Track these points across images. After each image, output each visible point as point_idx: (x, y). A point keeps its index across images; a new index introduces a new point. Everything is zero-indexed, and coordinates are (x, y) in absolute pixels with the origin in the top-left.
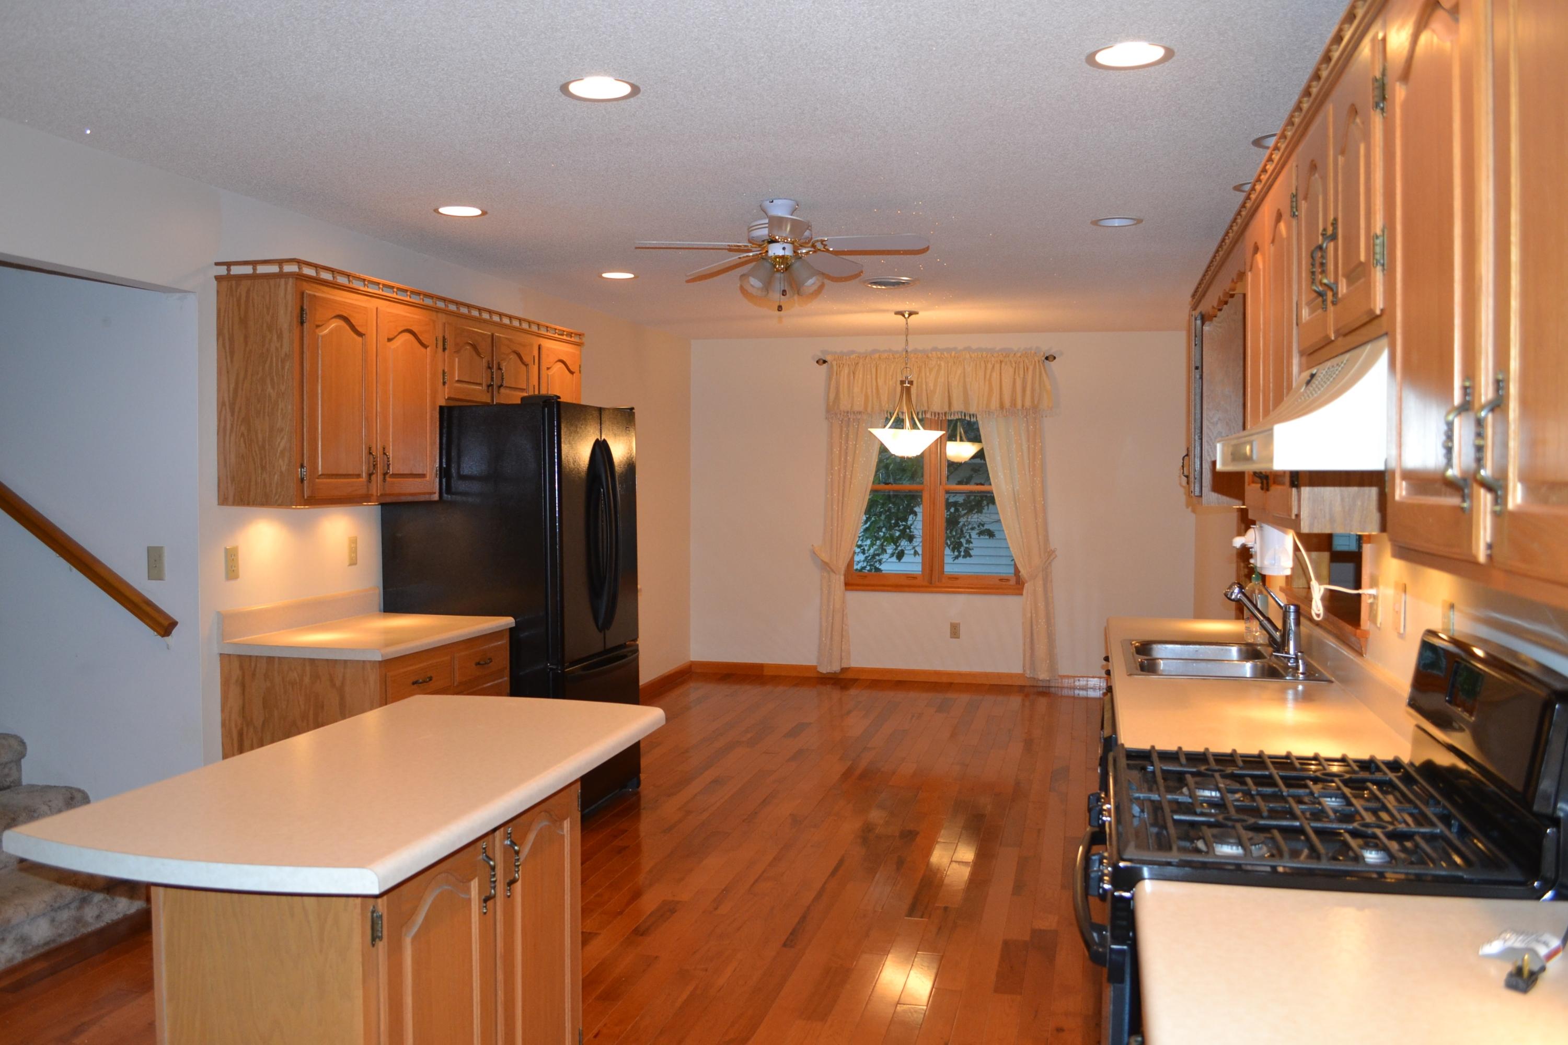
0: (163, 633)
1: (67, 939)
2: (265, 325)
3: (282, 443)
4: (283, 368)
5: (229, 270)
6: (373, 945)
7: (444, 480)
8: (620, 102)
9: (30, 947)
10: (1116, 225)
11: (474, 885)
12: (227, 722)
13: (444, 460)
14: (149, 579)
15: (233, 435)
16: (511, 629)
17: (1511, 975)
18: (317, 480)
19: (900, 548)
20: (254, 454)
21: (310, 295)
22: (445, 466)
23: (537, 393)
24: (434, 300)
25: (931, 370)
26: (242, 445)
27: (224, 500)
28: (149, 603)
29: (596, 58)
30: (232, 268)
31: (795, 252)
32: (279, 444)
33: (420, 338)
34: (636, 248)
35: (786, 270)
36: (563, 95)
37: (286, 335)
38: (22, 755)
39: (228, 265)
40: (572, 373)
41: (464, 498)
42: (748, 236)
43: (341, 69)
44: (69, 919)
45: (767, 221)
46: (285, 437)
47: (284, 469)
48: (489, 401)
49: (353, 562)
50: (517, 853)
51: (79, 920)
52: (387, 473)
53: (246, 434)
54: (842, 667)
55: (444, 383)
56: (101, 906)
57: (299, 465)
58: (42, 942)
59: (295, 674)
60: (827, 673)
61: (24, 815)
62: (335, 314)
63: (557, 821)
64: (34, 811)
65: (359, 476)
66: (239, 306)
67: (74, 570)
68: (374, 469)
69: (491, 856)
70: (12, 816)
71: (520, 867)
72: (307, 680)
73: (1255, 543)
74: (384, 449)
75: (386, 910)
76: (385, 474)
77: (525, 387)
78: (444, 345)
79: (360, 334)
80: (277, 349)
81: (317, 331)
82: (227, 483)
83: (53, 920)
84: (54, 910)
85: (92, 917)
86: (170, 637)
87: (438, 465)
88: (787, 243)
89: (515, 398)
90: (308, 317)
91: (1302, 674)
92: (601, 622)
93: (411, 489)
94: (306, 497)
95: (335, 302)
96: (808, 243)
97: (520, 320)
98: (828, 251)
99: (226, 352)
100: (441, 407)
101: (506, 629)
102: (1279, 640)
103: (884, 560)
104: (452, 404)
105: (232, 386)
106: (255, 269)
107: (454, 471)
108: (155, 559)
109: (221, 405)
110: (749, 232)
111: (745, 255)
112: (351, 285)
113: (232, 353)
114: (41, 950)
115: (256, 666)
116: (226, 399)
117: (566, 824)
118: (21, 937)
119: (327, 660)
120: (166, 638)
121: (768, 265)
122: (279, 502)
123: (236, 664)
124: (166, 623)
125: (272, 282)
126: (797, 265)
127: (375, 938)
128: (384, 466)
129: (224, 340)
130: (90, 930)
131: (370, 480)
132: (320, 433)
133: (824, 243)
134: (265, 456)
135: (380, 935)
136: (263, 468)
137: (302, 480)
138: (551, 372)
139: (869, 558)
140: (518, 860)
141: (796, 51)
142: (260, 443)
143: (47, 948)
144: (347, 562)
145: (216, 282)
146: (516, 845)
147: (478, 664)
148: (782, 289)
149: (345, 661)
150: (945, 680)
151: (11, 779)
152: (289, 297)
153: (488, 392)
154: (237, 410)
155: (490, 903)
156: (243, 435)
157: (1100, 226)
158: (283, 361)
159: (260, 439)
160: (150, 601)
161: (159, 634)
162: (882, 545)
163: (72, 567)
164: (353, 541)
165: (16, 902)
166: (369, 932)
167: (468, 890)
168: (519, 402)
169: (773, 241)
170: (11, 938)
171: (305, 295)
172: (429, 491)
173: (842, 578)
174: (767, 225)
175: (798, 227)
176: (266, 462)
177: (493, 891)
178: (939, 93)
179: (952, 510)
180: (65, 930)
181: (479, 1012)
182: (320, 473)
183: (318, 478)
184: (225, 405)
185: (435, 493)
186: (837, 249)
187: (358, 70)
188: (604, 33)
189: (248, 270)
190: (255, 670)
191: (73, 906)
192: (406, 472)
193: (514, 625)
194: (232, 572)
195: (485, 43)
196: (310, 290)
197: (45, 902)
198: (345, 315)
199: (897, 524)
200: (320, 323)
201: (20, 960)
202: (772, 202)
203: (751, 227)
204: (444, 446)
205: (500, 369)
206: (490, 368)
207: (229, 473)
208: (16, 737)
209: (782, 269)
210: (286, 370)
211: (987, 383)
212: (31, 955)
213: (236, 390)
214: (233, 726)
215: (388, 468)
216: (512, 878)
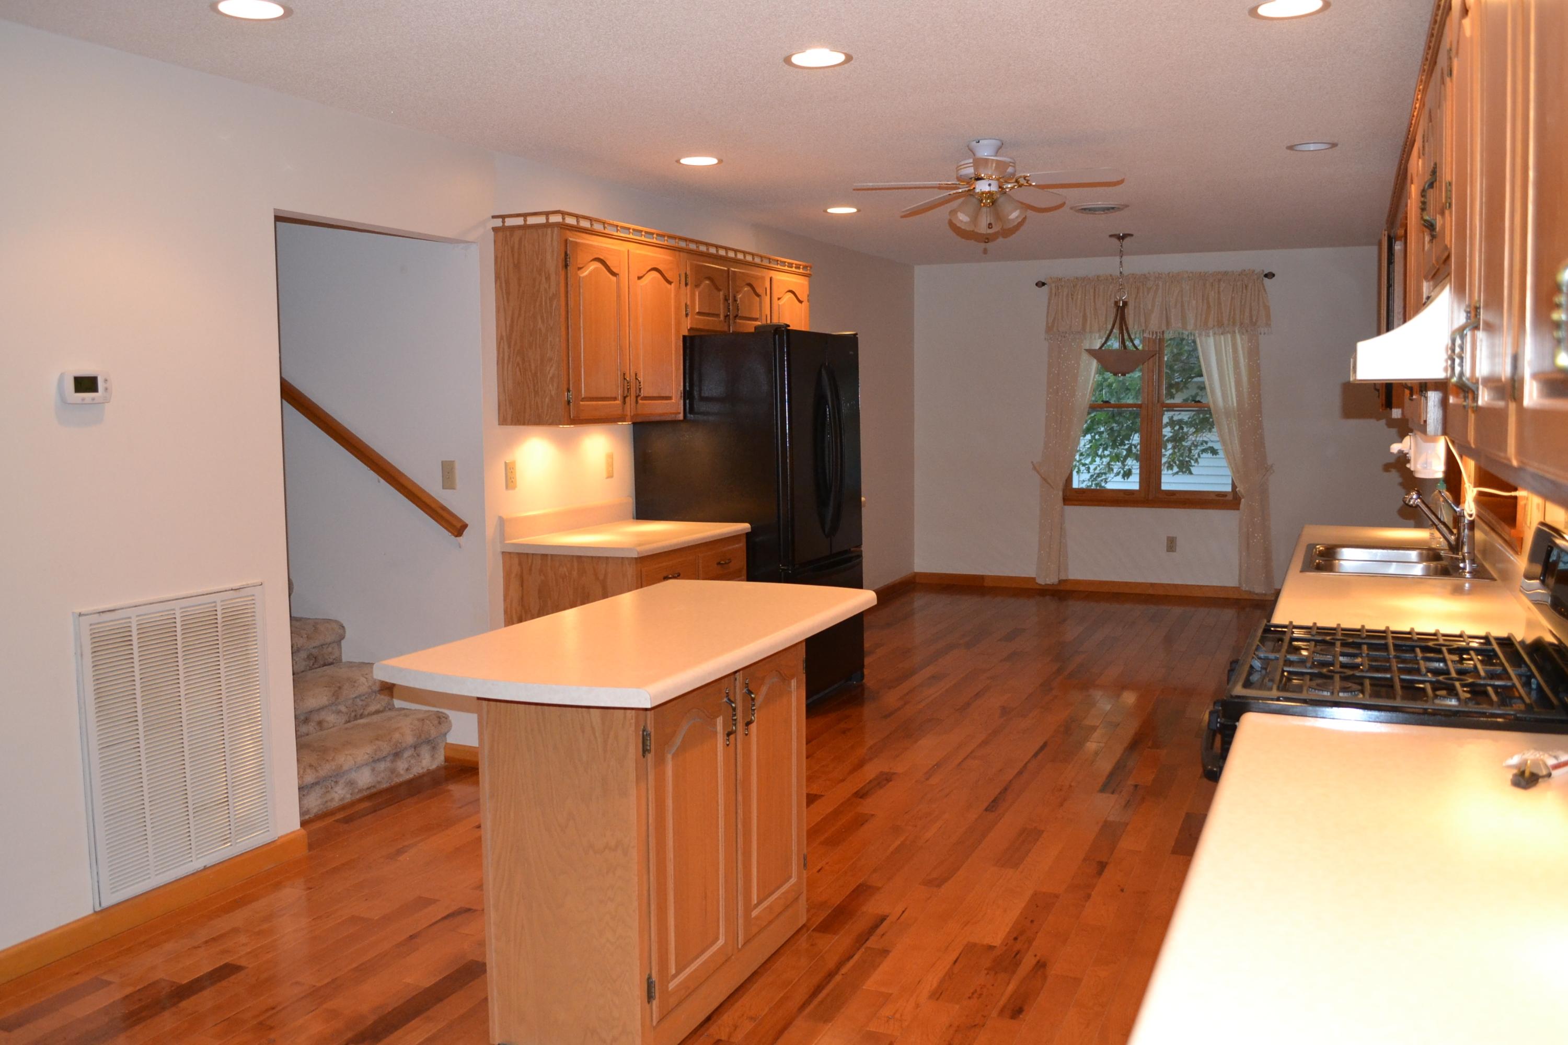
0: (456, 534)
1: (385, 785)
2: (535, 270)
3: (552, 370)
4: (551, 306)
5: (504, 222)
6: (644, 756)
7: (688, 401)
8: (836, 68)
9: (357, 790)
10: (1312, 149)
11: (720, 721)
12: (509, 610)
13: (687, 384)
14: (443, 488)
15: (510, 366)
16: (747, 534)
17: (1515, 775)
18: (581, 403)
19: (1127, 467)
20: (529, 381)
21: (572, 241)
22: (688, 389)
23: (769, 322)
24: (677, 241)
25: (1149, 290)
26: (518, 373)
27: (503, 421)
28: (444, 508)
29: (813, 35)
30: (506, 220)
31: (1000, 187)
32: (549, 373)
33: (666, 275)
34: (854, 190)
35: (993, 204)
36: (786, 66)
37: (553, 277)
38: (342, 637)
39: (503, 217)
40: (801, 302)
41: (705, 418)
42: (957, 174)
43: (601, 55)
44: (385, 770)
45: (971, 161)
46: (554, 365)
47: (553, 393)
48: (726, 329)
49: (610, 476)
50: (753, 699)
51: (393, 771)
52: (639, 395)
53: (520, 363)
54: (1061, 578)
55: (687, 315)
56: (410, 761)
57: (565, 389)
58: (365, 787)
59: (565, 569)
60: (1046, 584)
61: (347, 684)
62: (591, 259)
63: (785, 679)
64: (355, 682)
65: (615, 399)
66: (513, 251)
67: (382, 481)
68: (628, 392)
69: (732, 699)
70: (338, 685)
71: (756, 711)
72: (575, 573)
73: (1410, 449)
74: (636, 374)
75: (653, 730)
76: (637, 397)
77: (758, 317)
78: (686, 280)
79: (614, 274)
80: (545, 290)
81: (579, 272)
82: (506, 405)
83: (373, 770)
84: (374, 761)
85: (403, 769)
86: (461, 537)
87: (682, 388)
88: (992, 179)
89: (750, 327)
90: (571, 260)
91: (1468, 572)
92: (827, 530)
93: (659, 409)
94: (572, 417)
95: (591, 246)
96: (1012, 178)
97: (753, 255)
98: (1031, 185)
99: (502, 292)
100: (684, 337)
101: (744, 534)
102: (1453, 543)
103: (1109, 479)
104: (693, 334)
105: (508, 323)
106: (525, 221)
107: (696, 393)
108: (448, 470)
109: (500, 339)
110: (957, 171)
111: (955, 191)
112: (606, 231)
113: (508, 293)
114: (365, 793)
115: (532, 562)
116: (504, 334)
117: (794, 683)
118: (350, 781)
119: (592, 557)
120: (458, 538)
121: (974, 200)
122: (551, 421)
123: (516, 561)
124: (459, 525)
125: (540, 232)
126: (1002, 200)
127: (645, 751)
128: (636, 391)
129: (501, 283)
130: (401, 780)
131: (624, 402)
132: (582, 361)
133: (1027, 178)
134: (537, 382)
135: (649, 748)
136: (536, 393)
137: (569, 402)
138: (781, 302)
139: (1094, 477)
140: (754, 705)
141: (985, 21)
142: (533, 372)
143: (368, 792)
144: (605, 475)
145: (493, 233)
146: (752, 693)
147: (719, 564)
148: (988, 222)
149: (607, 558)
150: (1161, 592)
151: (334, 657)
152: (555, 243)
153: (725, 322)
154: (513, 343)
155: (732, 736)
156: (518, 364)
157: (1297, 150)
158: (551, 300)
159: (533, 367)
160: (445, 507)
161: (453, 534)
162: (1109, 464)
163: (380, 478)
164: (610, 457)
165: (347, 752)
166: (641, 745)
167: (715, 725)
168: (753, 330)
169: (979, 179)
170: (342, 781)
171: (568, 241)
172: (675, 411)
173: (1061, 494)
174: (972, 165)
175: (1001, 165)
176: (538, 388)
177: (734, 728)
178: (1118, 46)
179: (1177, 428)
180: (383, 778)
181: (723, 824)
182: (583, 396)
183: (582, 401)
184: (503, 339)
185: (680, 413)
186: (1041, 183)
187: (615, 55)
188: (819, 16)
189: (519, 221)
190: (531, 565)
191: (388, 759)
192: (655, 395)
193: (750, 530)
194: (510, 482)
195: (720, 29)
196: (573, 238)
197: (367, 754)
198: (602, 258)
199: (1122, 444)
200: (581, 266)
201: (350, 800)
202: (979, 142)
203: (961, 166)
204: (687, 371)
205: (735, 300)
206: (726, 299)
207: (507, 397)
208: (336, 622)
209: (989, 203)
210: (554, 308)
211: (1205, 301)
212: (358, 797)
213: (512, 326)
214: (514, 611)
215: (640, 391)
216: (749, 720)
